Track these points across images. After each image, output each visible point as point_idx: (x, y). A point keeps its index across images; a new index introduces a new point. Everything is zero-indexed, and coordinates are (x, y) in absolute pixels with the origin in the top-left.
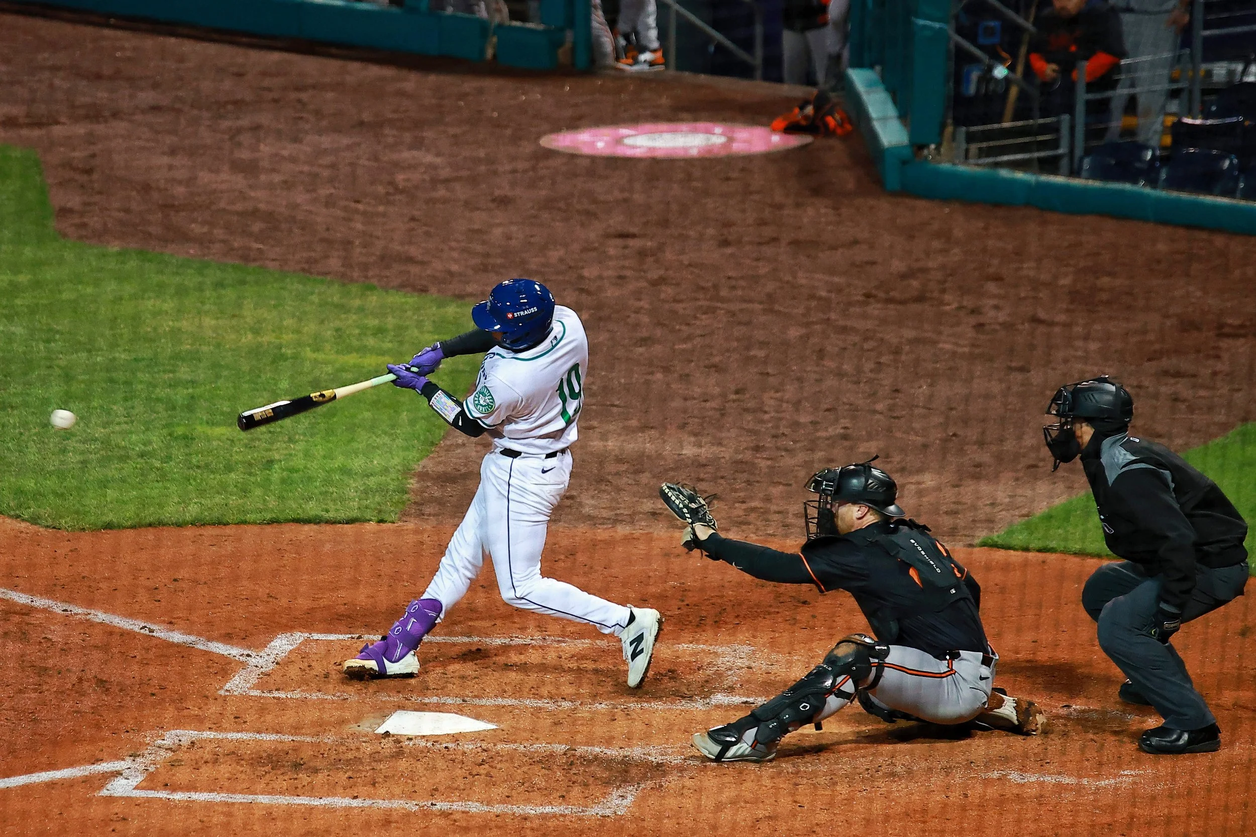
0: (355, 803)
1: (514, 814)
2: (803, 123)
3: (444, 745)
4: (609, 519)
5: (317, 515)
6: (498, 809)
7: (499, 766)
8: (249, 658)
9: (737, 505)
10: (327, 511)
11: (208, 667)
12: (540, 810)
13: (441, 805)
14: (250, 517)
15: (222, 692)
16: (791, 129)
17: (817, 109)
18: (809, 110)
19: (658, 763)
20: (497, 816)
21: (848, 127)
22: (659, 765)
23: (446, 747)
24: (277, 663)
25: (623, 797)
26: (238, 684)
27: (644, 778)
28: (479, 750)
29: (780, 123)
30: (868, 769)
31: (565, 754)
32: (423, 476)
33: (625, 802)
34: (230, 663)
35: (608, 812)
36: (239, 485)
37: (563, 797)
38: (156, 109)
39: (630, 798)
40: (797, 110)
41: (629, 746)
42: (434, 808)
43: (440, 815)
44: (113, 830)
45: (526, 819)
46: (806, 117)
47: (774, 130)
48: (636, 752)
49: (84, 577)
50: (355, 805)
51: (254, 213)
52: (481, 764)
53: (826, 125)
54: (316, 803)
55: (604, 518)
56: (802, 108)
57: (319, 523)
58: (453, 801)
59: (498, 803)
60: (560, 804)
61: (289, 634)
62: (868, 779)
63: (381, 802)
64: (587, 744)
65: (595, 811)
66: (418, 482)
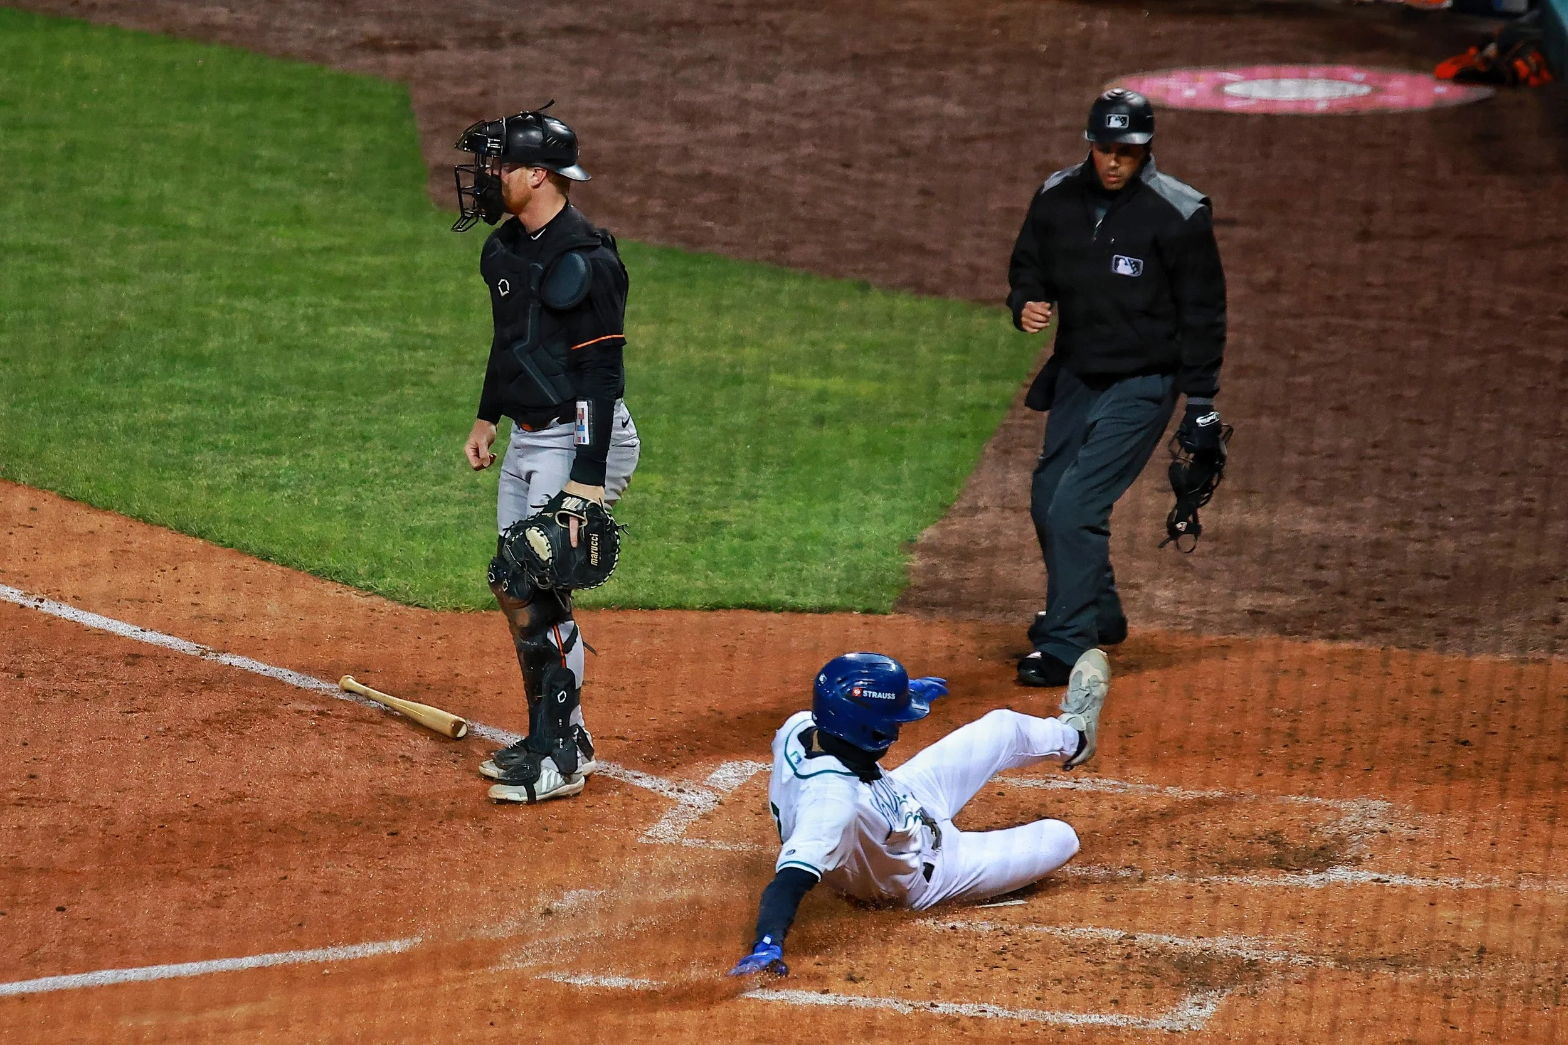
0: (826, 1000)
1: (1046, 1023)
2: (1482, 69)
3: (950, 925)
4: (1188, 618)
5: (779, 600)
6: (1024, 1015)
7: (1026, 956)
8: (681, 795)
9: (1372, 603)
10: (793, 595)
11: (625, 805)
12: (1083, 1019)
13: (945, 1008)
14: (690, 599)
15: (642, 840)
16: (1463, 78)
17: (1503, 50)
18: (1491, 50)
19: (1250, 960)
20: (1023, 1025)
21: (1546, 75)
22: (1252, 963)
23: (953, 928)
24: (720, 803)
25: (1201, 1005)
26: (664, 830)
27: (1232, 980)
28: (1000, 933)
29: (1450, 67)
30: (1550, 980)
31: (1119, 943)
32: (929, 549)
33: (1203, 1013)
34: (655, 800)
35: (1179, 1026)
36: (672, 555)
37: (1116, 1002)
38: (571, 30)
39: (1210, 1009)
40: (1473, 51)
41: (1210, 935)
42: (935, 1011)
43: (943, 1021)
44: (492, 1024)
45: (1063, 1031)
46: (1487, 60)
47: (1440, 79)
48: (1222, 944)
49: (457, 675)
50: (825, 1002)
51: (705, 179)
52: (1001, 953)
53: (1515, 73)
54: (771, 998)
55: (1183, 617)
56: (1482, 47)
57: (781, 611)
58: (961, 1003)
59: (1025, 1007)
60: (1112, 1013)
61: (736, 764)
62: (1550, 993)
63: (861, 999)
64: (1151, 930)
65: (1160, 1022)
66: (920, 558)
